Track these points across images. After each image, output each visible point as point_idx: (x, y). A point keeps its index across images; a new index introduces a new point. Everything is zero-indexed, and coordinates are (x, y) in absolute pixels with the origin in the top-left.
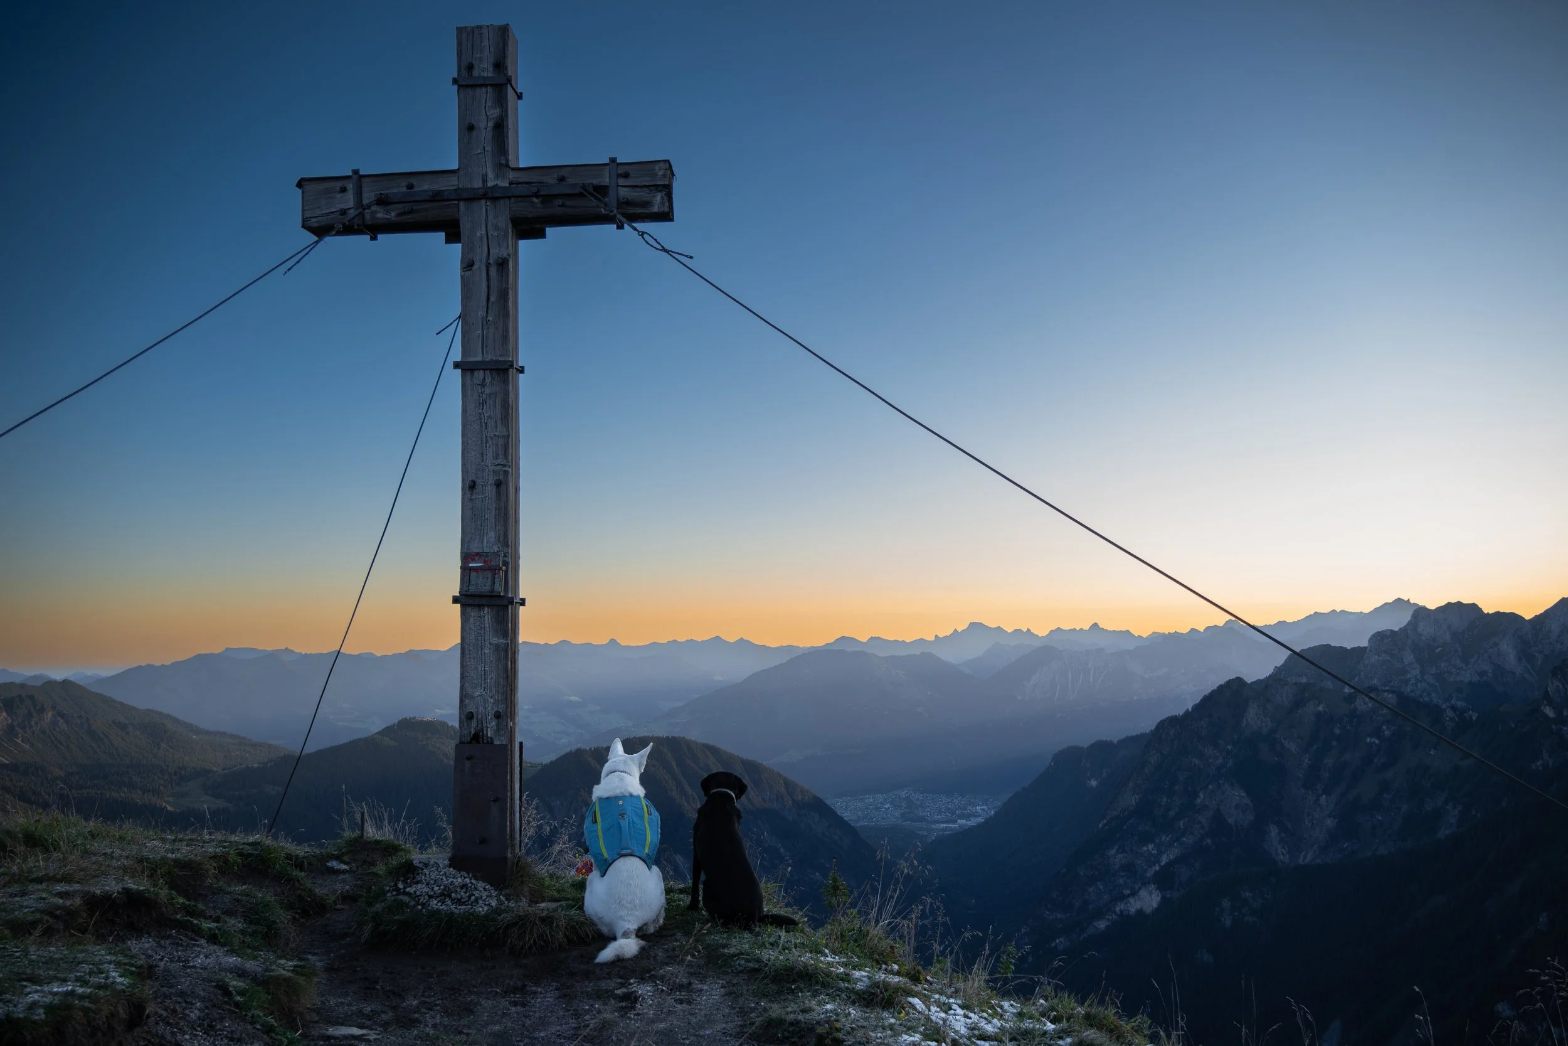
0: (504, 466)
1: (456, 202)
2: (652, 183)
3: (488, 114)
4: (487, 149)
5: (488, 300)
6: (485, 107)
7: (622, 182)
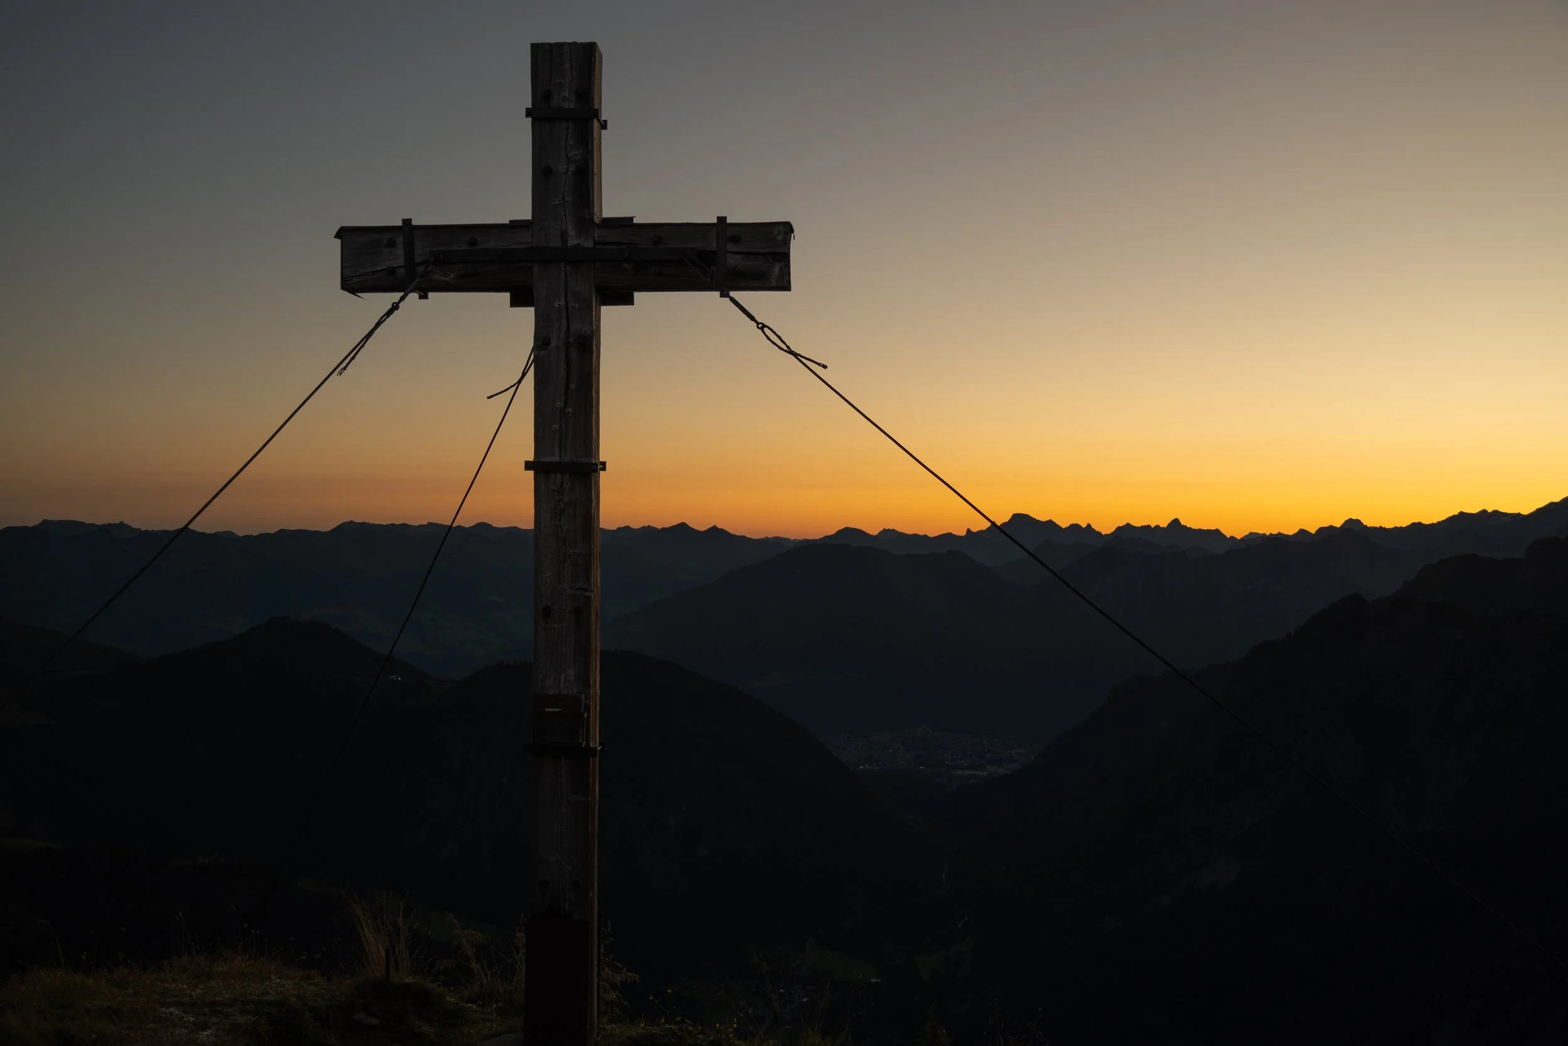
0: (586, 590)
1: (529, 264)
2: (767, 251)
3: (569, 156)
4: (567, 199)
5: (567, 387)
6: (566, 147)
7: (731, 247)
